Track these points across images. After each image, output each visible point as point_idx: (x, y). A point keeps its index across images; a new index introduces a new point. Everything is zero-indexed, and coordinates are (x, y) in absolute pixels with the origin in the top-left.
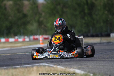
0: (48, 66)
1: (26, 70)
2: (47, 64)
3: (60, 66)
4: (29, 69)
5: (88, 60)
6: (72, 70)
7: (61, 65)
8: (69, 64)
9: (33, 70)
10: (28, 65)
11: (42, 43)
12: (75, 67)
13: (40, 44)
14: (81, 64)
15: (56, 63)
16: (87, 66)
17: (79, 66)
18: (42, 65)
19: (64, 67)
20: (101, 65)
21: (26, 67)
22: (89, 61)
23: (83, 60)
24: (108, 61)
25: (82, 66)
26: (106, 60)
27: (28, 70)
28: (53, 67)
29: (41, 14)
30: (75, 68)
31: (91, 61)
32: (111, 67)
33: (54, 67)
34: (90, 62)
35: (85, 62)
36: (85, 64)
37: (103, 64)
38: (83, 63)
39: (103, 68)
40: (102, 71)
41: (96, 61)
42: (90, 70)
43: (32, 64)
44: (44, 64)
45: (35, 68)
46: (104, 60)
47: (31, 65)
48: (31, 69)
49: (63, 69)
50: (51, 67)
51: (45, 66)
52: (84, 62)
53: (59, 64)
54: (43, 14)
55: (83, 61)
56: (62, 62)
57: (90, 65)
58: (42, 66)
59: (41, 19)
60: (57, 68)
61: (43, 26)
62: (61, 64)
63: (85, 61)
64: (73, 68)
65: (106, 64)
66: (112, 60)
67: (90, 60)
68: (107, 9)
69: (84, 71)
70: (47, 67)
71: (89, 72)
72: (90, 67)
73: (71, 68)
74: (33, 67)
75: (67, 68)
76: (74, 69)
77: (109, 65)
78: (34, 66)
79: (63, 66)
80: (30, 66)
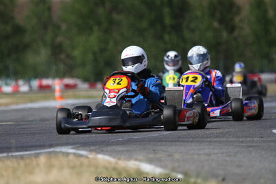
0: (75, 154)
1: (22, 163)
2: (72, 148)
3: (104, 154)
4: (28, 161)
5: (172, 141)
6: (132, 165)
7: (107, 151)
8: (126, 149)
9: (38, 165)
10: (27, 151)
11: (61, 97)
12: (140, 157)
13: (54, 99)
14: (154, 150)
15: (93, 148)
16: (170, 156)
17: (151, 156)
18: (61, 152)
19: (114, 157)
20: (202, 152)
21: (22, 157)
22: (173, 143)
23: (159, 141)
24: (220, 142)
25: (158, 156)
26: (215, 139)
27: (26, 165)
28: (87, 157)
29: (59, 28)
30: (140, 161)
31: (177, 143)
32: (228, 158)
33: (90, 156)
34: (176, 145)
35: (165, 145)
36: (163, 151)
37: (207, 151)
38: (160, 147)
39: (208, 160)
40: (206, 168)
41: (190, 144)
42: (176, 165)
43: (36, 150)
44: (64, 149)
45: (42, 159)
46: (209, 140)
47: (32, 152)
48: (34, 162)
49: (110, 163)
50: (81, 156)
51: (68, 154)
52: (161, 145)
53: (102, 151)
54: (64, 27)
55: (159, 144)
56: (108, 145)
57: (175, 152)
58: (61, 155)
59: (59, 39)
60: (95, 159)
61: (63, 56)
62: (105, 149)
63: (164, 143)
64: (136, 160)
65: (215, 151)
66: (229, 140)
67: (175, 141)
68: (218, 15)
69: (161, 167)
70: (71, 157)
71: (173, 170)
72: (177, 156)
73: (130, 158)
74: (37, 156)
75: (119, 159)
76: (137, 163)
77: (222, 153)
78: (41, 153)
79: (110, 155)
80: (31, 154)
